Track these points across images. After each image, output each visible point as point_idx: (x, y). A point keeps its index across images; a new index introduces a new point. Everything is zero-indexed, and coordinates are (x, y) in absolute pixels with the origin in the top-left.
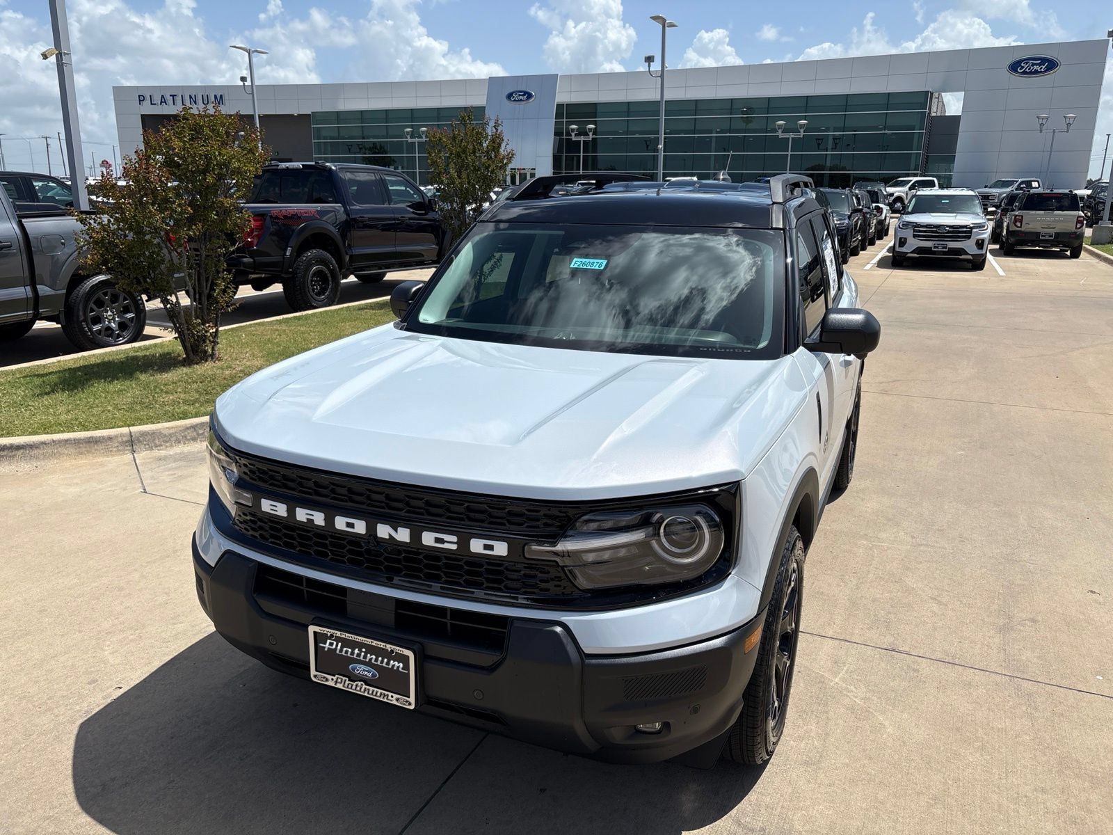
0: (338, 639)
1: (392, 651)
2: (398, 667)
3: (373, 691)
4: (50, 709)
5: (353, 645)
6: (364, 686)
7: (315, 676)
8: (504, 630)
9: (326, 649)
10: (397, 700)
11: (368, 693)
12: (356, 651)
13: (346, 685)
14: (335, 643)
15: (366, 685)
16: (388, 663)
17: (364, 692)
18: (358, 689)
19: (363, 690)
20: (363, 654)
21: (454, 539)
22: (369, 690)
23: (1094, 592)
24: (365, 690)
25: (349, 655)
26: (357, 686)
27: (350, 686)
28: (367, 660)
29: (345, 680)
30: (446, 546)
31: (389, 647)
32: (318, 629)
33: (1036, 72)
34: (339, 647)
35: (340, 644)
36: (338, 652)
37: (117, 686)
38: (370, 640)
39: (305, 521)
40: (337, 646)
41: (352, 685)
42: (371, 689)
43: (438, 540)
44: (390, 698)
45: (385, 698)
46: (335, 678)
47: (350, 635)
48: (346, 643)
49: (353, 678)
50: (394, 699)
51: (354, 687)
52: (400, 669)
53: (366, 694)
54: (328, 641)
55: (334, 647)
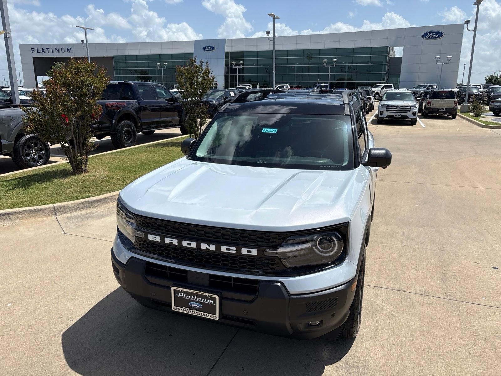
0: (184, 292)
1: (209, 296)
2: (211, 303)
3: (200, 313)
4: (43, 331)
5: (191, 294)
6: (196, 311)
7: (174, 308)
8: (256, 286)
9: (179, 297)
10: (211, 316)
11: (198, 314)
12: (193, 297)
13: (188, 311)
14: (183, 294)
15: (197, 311)
16: (207, 301)
17: (196, 314)
18: (193, 312)
19: (195, 313)
20: (195, 298)
21: (235, 248)
22: (198, 313)
23: (478, 263)
24: (196, 313)
25: (189, 298)
26: (193, 311)
27: (189, 312)
28: (197, 300)
29: (188, 309)
30: (231, 252)
31: (207, 294)
32: (175, 288)
33: (434, 38)
34: (185, 296)
35: (185, 294)
36: (184, 298)
37: (71, 319)
38: (199, 292)
39: (169, 243)
40: (184, 295)
41: (191, 311)
42: (199, 312)
43: (227, 249)
44: (207, 316)
45: (205, 316)
46: (183, 309)
47: (190, 290)
48: (188, 294)
49: (191, 308)
50: (209, 316)
51: (191, 312)
52: (212, 304)
53: (197, 315)
54: (180, 293)
55: (182, 295)
